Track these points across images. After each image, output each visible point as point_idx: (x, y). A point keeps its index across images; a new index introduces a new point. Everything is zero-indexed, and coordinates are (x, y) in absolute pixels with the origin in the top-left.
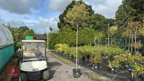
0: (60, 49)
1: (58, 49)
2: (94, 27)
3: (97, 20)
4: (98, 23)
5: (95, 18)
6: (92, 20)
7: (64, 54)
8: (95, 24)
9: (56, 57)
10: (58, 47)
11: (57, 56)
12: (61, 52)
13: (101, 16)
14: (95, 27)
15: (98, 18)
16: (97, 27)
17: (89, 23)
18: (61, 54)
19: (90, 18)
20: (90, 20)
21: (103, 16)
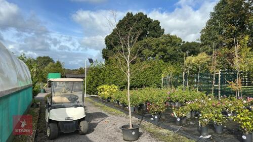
0: (106, 94)
1: (103, 93)
2: (163, 56)
3: (169, 44)
4: (170, 50)
5: (164, 41)
6: (161, 45)
7: (111, 101)
8: (165, 51)
9: (98, 106)
10: (102, 90)
11: (100, 104)
12: (106, 97)
13: (175, 37)
14: (165, 57)
15: (170, 42)
16: (168, 56)
17: (156, 49)
18: (107, 101)
19: (157, 42)
20: (157, 45)
21: (179, 39)
